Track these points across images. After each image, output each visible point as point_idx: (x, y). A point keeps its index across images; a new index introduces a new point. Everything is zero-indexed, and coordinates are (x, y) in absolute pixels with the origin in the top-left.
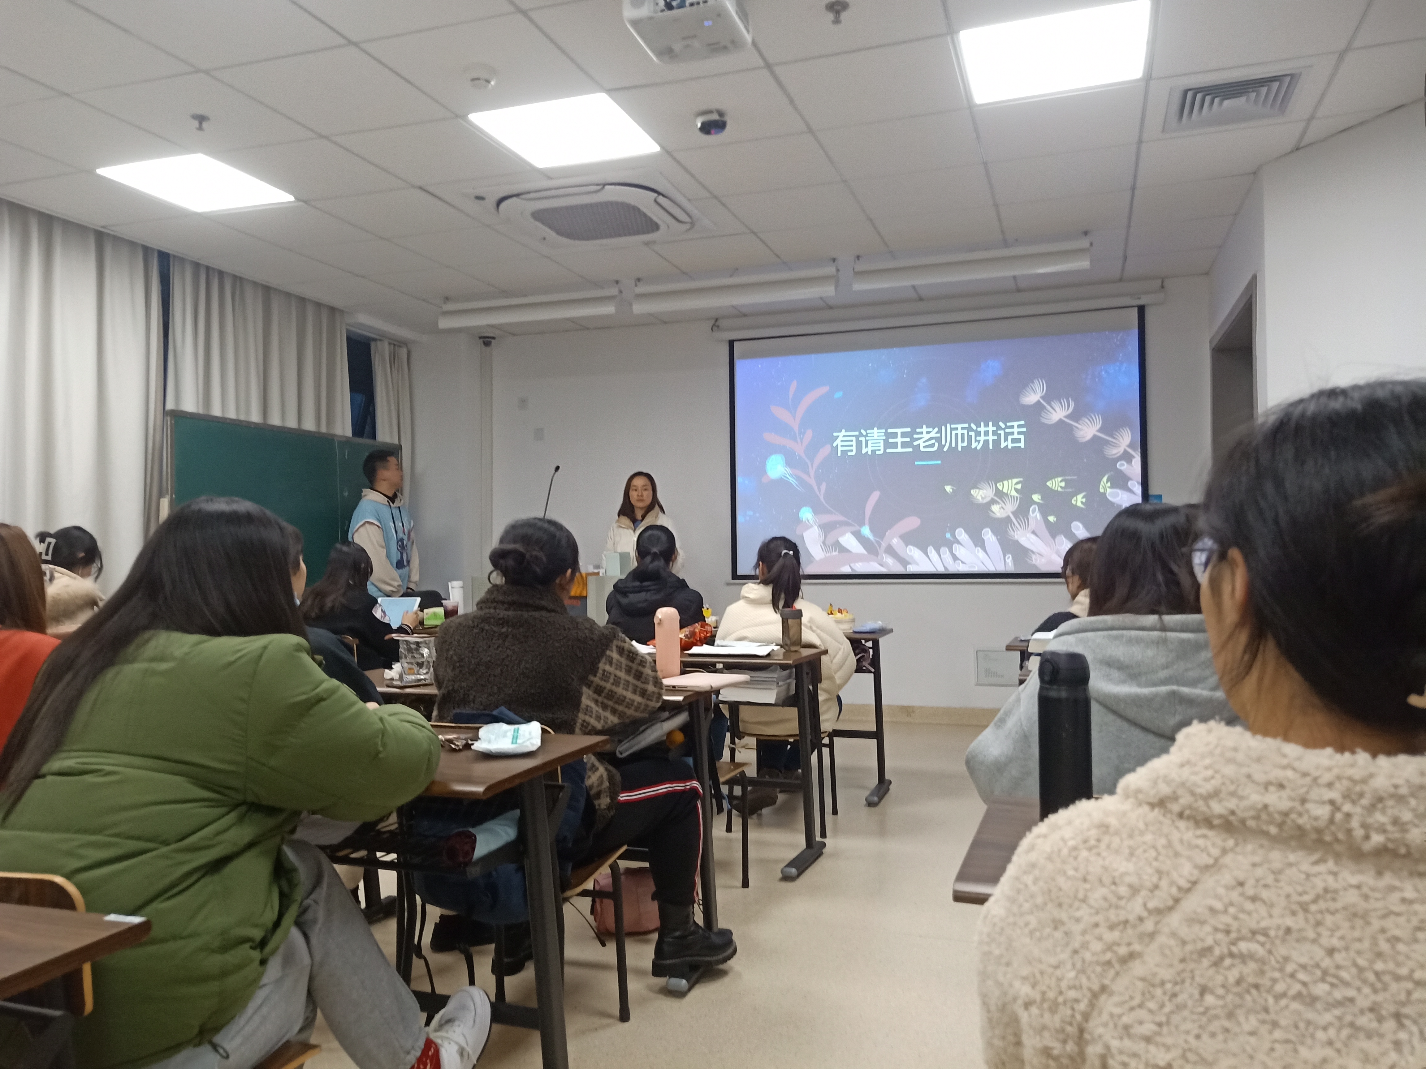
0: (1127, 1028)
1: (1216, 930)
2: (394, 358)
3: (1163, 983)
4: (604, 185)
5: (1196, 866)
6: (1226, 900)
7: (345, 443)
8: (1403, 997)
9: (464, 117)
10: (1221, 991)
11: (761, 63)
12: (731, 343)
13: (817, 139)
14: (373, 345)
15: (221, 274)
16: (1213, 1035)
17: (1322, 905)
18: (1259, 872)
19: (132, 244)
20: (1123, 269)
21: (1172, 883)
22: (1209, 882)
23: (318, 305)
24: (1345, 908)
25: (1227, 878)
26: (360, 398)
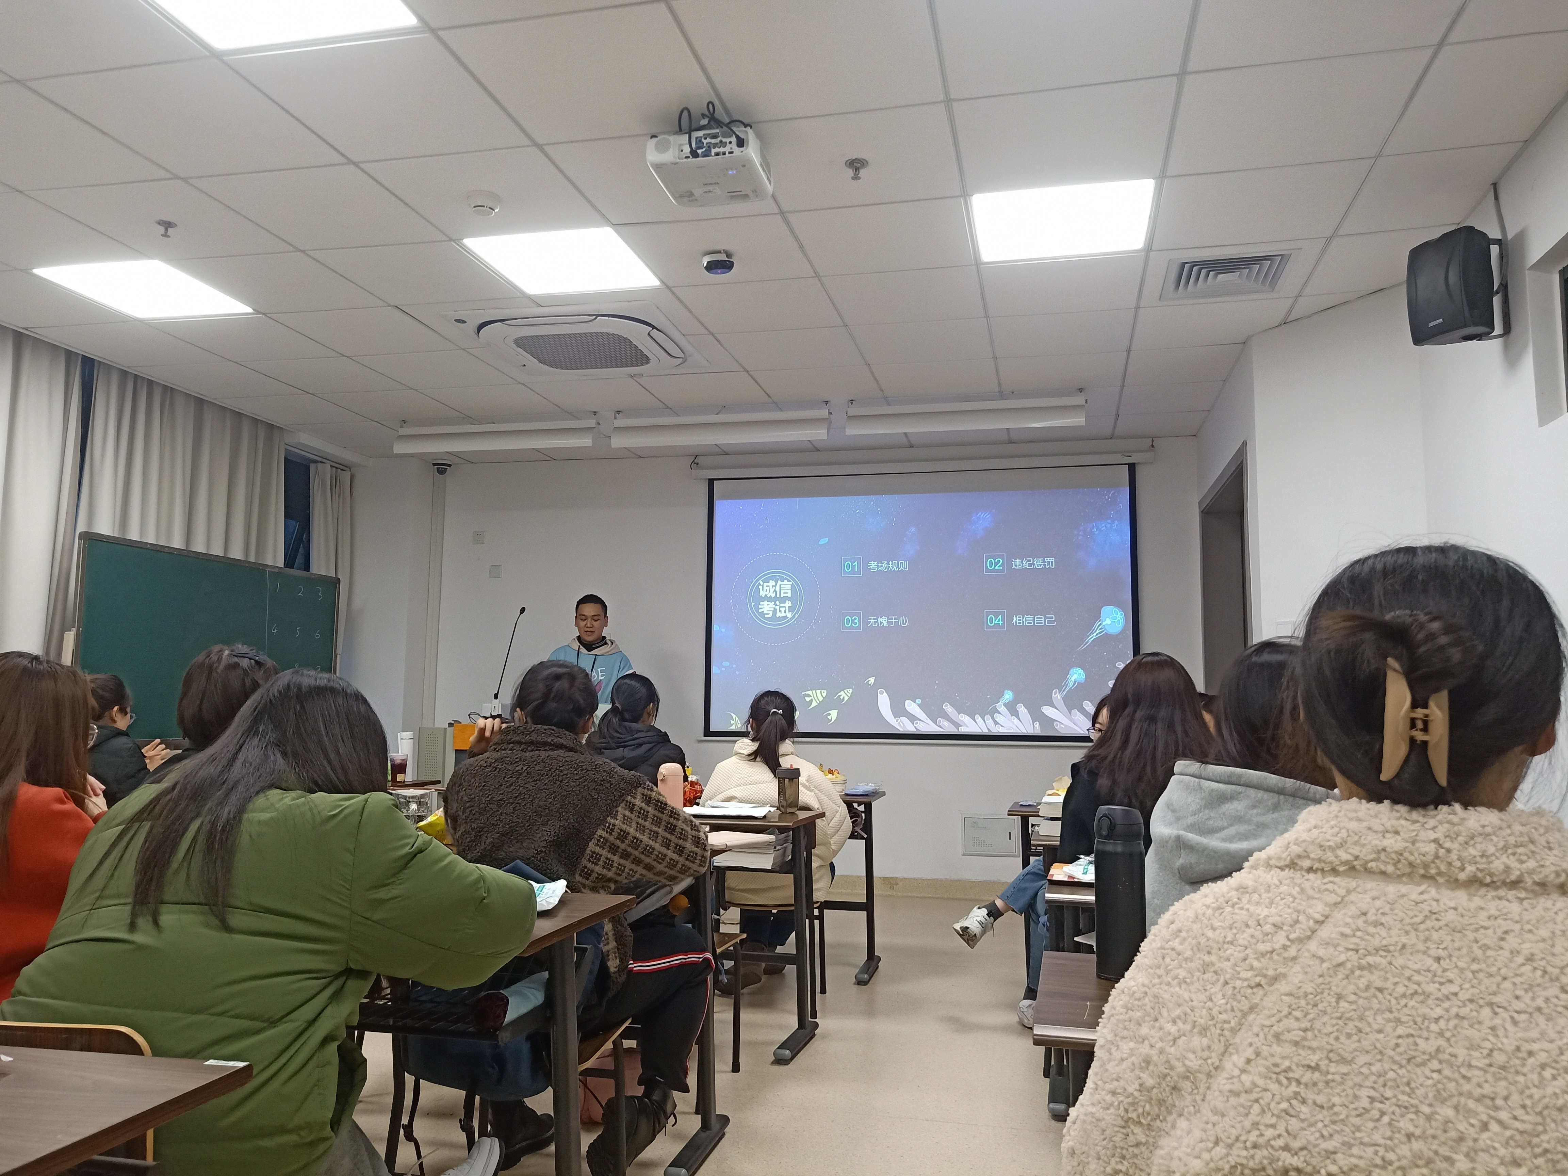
0: (1277, 1036)
1: (1348, 949)
2: (335, 482)
3: (1306, 995)
4: (598, 316)
5: (1327, 904)
6: (1354, 927)
7: (277, 574)
8: (1494, 988)
9: (458, 241)
10: (1353, 998)
11: (776, 210)
12: (711, 482)
13: (822, 283)
14: (312, 467)
15: (150, 383)
16: (1349, 1036)
17: (1429, 924)
18: (1378, 903)
19: (54, 348)
20: (1115, 427)
21: (1309, 917)
22: (1338, 915)
23: (256, 421)
24: (1446, 925)
25: (1353, 910)
26: (295, 525)
